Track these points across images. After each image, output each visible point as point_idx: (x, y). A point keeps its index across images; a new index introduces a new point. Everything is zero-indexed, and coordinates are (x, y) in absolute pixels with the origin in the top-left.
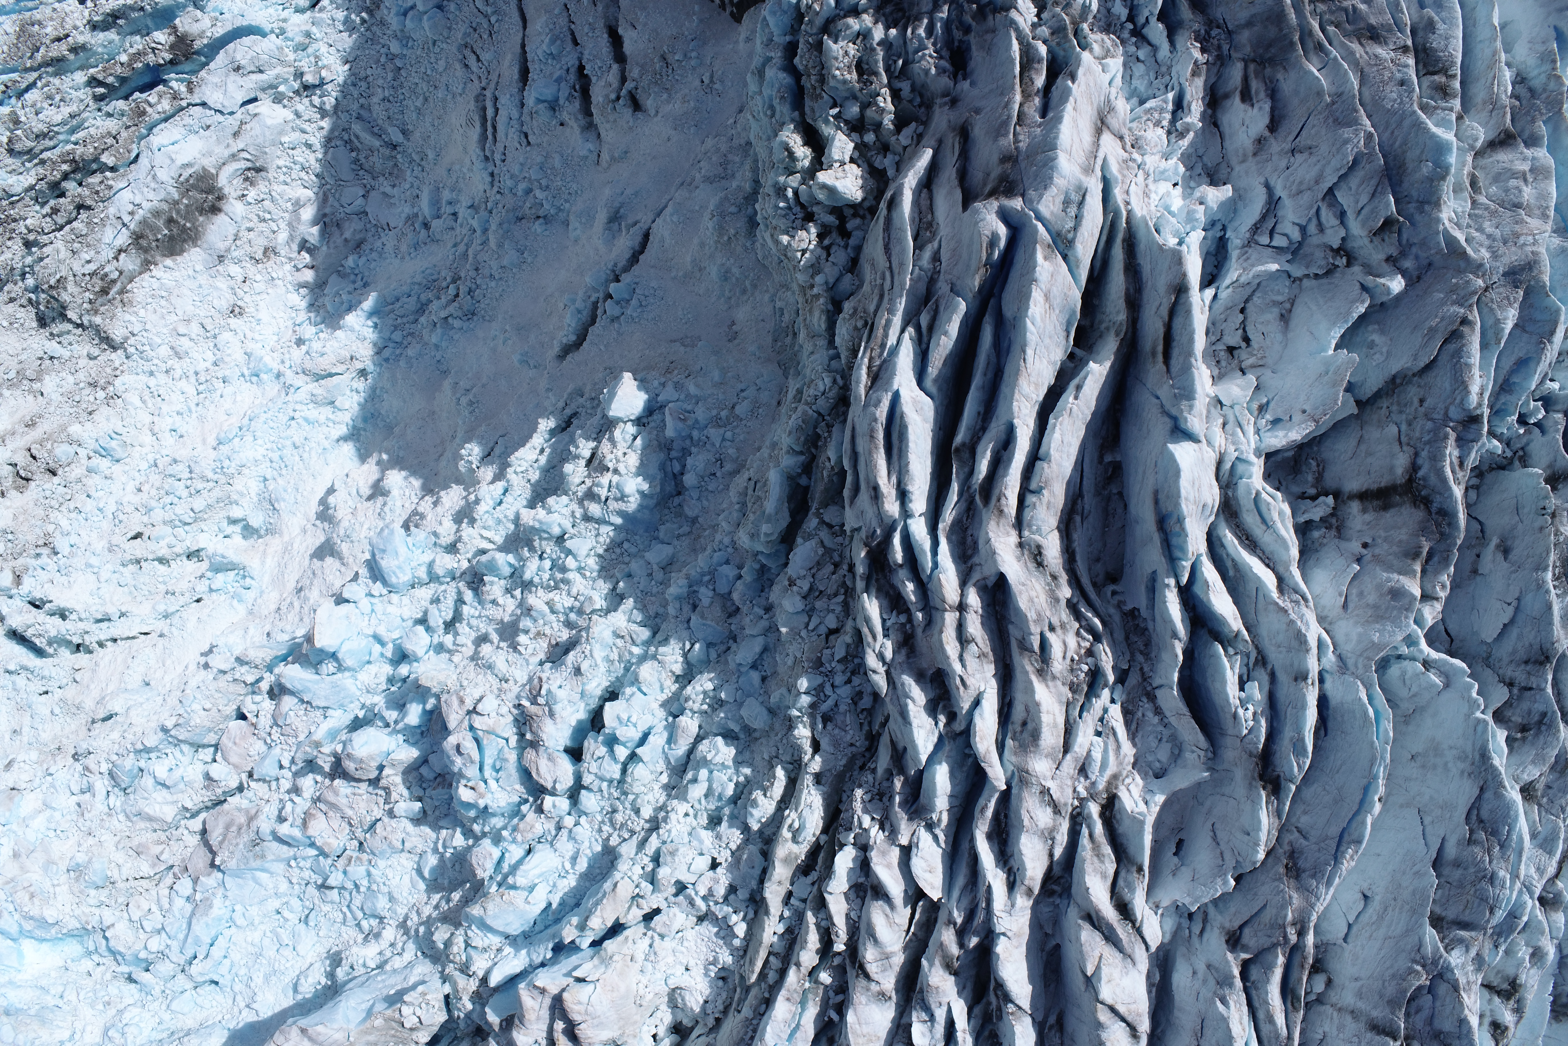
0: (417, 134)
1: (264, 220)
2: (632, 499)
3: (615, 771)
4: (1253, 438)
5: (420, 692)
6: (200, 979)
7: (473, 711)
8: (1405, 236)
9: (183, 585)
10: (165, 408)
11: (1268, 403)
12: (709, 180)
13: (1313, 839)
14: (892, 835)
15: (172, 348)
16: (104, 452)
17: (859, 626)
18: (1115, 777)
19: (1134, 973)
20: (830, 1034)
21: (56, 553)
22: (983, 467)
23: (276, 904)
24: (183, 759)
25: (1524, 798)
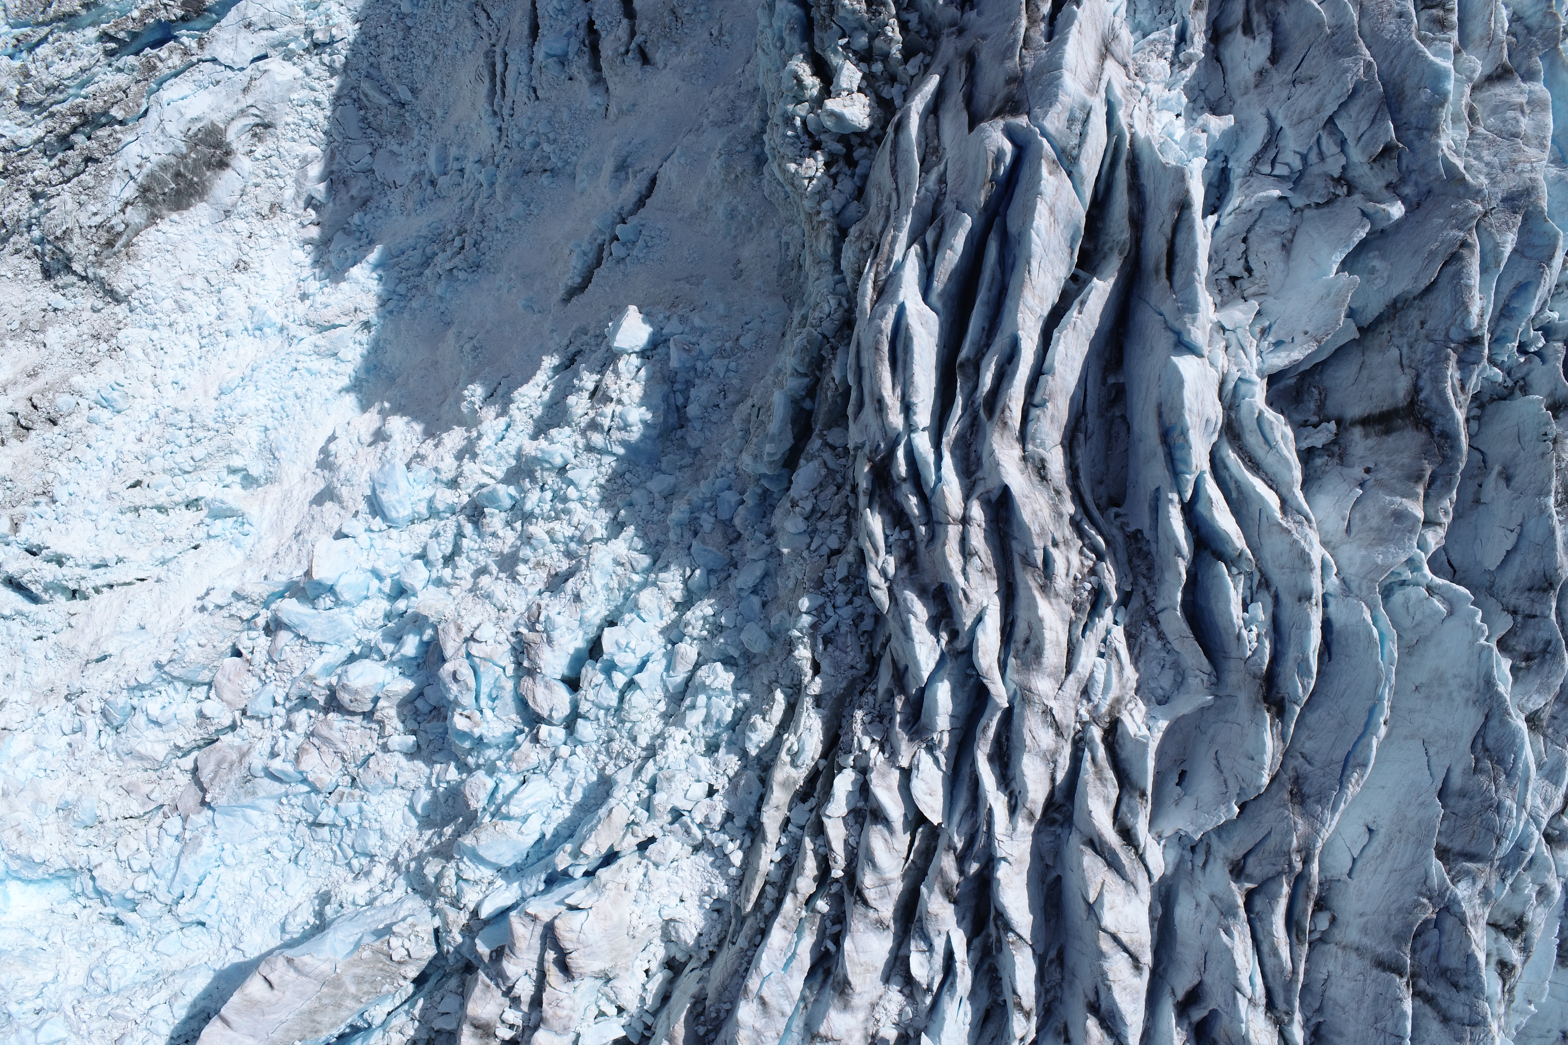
0: (426, 92)
1: (271, 176)
2: (635, 429)
3: (611, 698)
4: (1255, 360)
5: (418, 622)
6: (187, 919)
7: (472, 638)
8: (1404, 162)
9: (182, 532)
10: (168, 361)
11: (1270, 326)
12: (715, 124)
13: (1317, 764)
14: (893, 756)
15: (176, 302)
16: (105, 403)
17: (861, 544)
18: (1118, 701)
19: (1136, 901)
20: (826, 966)
21: (54, 502)
22: (987, 380)
23: (265, 843)
24: (176, 696)
25: (1529, 728)
